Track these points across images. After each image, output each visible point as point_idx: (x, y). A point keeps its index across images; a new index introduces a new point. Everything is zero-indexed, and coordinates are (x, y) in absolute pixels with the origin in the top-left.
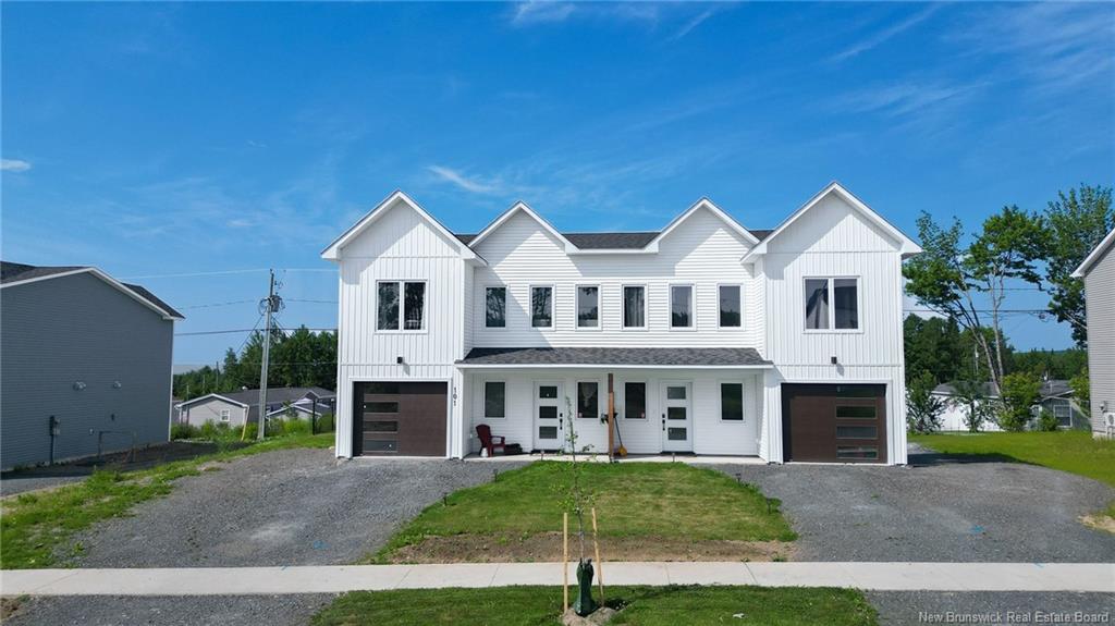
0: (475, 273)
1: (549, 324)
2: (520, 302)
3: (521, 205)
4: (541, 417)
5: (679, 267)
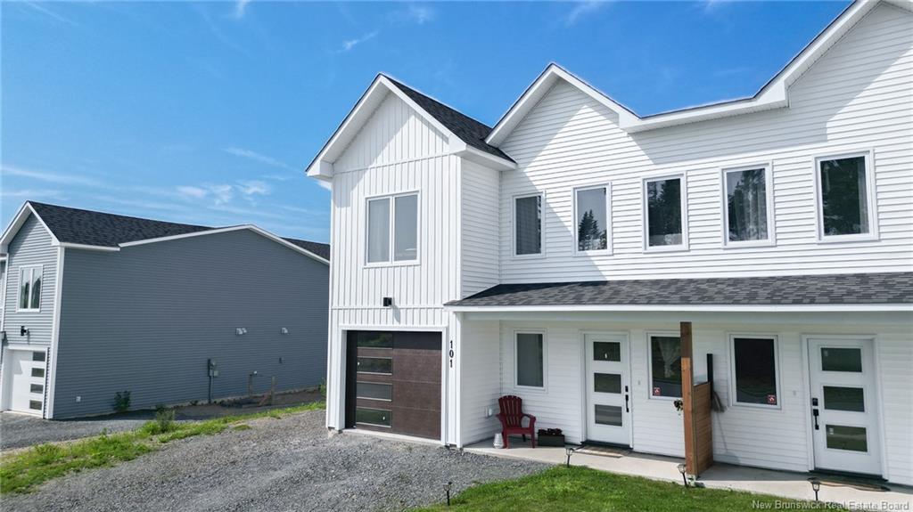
0: (501, 179)
1: (604, 246)
2: (561, 215)
3: (554, 69)
4: (596, 390)
5: (834, 124)
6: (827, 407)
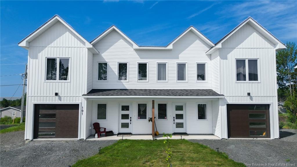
1: (126, 79)
3: (114, 27)
4: (122, 119)
5: (180, 56)
6: (176, 119)
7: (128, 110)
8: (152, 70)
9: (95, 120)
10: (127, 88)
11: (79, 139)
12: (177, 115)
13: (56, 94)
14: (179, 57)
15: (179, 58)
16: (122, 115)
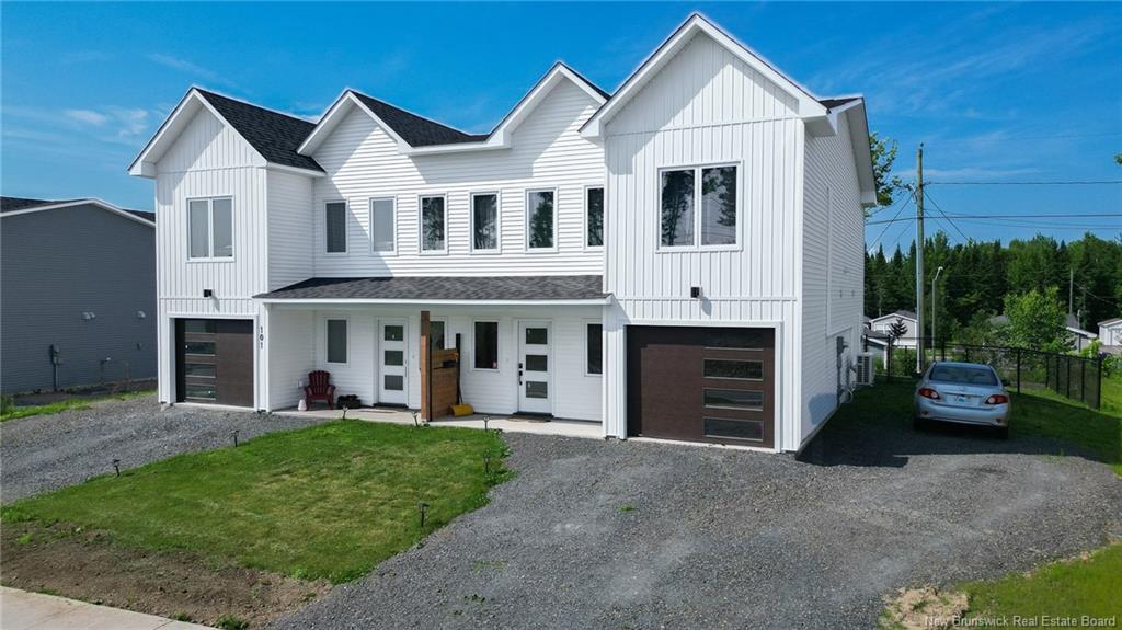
0: (313, 187)
3: (350, 95)
4: (386, 363)
5: (538, 165)
6: (527, 369)
7: (401, 338)
8: (459, 219)
9: (322, 364)
10: (395, 275)
11: (255, 409)
12: (529, 358)
13: (208, 293)
14: (534, 170)
15: (535, 175)
16: (388, 353)
